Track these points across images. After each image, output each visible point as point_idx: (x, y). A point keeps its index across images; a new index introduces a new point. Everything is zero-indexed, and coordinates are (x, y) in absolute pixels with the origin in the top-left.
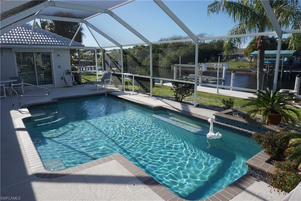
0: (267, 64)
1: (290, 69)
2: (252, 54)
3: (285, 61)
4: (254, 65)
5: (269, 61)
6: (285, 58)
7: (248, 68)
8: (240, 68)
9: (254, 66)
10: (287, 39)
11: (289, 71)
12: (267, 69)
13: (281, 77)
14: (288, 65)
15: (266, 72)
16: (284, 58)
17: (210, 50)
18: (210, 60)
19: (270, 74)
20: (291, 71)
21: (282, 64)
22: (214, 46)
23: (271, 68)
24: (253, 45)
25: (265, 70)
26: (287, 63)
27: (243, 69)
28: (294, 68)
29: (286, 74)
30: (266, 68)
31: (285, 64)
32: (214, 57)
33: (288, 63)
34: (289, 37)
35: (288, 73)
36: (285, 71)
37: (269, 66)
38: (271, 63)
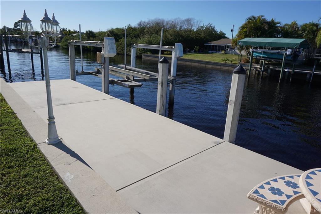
0: (261, 58)
1: (293, 68)
2: (241, 42)
3: (287, 54)
4: (244, 59)
5: (264, 53)
6: (288, 50)
7: (237, 62)
8: (226, 62)
9: (244, 61)
10: (291, 25)
11: (290, 70)
12: (261, 66)
13: (280, 78)
14: (291, 61)
15: (259, 69)
16: (286, 50)
17: (195, 38)
18: (194, 50)
19: (264, 72)
20: (293, 70)
21: (282, 60)
22: (201, 34)
23: (267, 64)
24: (244, 30)
25: (259, 66)
26: (290, 58)
27: (231, 64)
28: (298, 67)
29: (287, 74)
30: (259, 64)
31: (287, 60)
32: (198, 47)
33: (292, 58)
34: (294, 23)
35: (289, 72)
36: (286, 70)
37: (264, 61)
38: (266, 56)
